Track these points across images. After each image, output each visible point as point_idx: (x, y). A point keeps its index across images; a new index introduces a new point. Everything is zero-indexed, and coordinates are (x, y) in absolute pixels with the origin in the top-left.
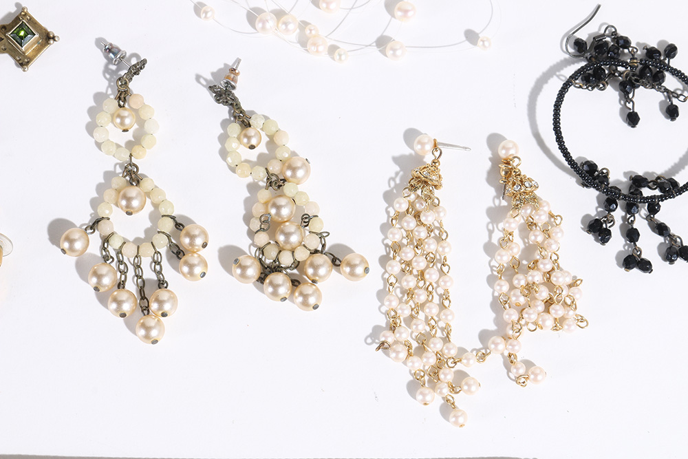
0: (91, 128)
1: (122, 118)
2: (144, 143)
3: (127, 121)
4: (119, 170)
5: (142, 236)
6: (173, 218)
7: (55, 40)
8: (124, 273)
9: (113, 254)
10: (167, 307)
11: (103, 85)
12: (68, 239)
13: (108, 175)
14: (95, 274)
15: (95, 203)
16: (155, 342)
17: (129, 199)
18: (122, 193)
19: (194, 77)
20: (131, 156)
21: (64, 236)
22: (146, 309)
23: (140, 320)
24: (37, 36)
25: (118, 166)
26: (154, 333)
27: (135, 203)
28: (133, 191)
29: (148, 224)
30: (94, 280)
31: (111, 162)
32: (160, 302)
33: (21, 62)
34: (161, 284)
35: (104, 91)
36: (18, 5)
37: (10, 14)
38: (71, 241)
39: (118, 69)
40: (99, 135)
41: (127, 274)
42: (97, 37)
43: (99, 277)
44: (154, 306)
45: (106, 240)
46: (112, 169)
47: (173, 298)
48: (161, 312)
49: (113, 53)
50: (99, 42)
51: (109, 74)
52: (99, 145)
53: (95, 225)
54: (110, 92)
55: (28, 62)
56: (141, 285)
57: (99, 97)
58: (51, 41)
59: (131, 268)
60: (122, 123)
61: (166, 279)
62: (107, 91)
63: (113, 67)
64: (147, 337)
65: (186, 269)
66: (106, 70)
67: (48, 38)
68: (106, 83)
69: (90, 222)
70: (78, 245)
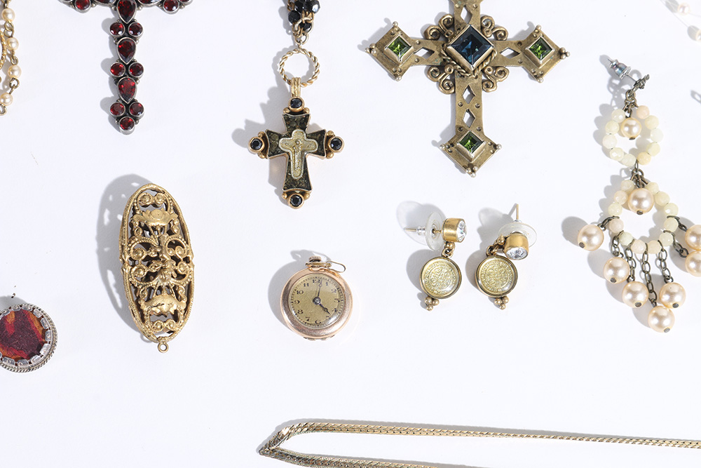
0: (599, 137)
1: (630, 127)
2: (650, 151)
3: (635, 130)
4: (624, 175)
5: (647, 235)
6: (677, 219)
7: (567, 56)
8: (632, 268)
9: (622, 251)
10: (677, 299)
11: (607, 97)
12: (585, 234)
13: (615, 179)
14: (611, 266)
15: (603, 204)
16: (667, 330)
17: (640, 200)
18: (632, 196)
19: (689, 93)
20: (637, 162)
21: (582, 231)
22: (654, 302)
23: (652, 310)
24: (553, 51)
25: (623, 171)
26: (666, 323)
27: (646, 204)
28: (642, 193)
29: (653, 225)
30: (610, 273)
31: (616, 167)
32: (672, 295)
33: (535, 74)
34: (666, 279)
35: (609, 103)
36: (530, 24)
37: (523, 32)
38: (590, 236)
39: (622, 83)
40: (608, 143)
41: (635, 270)
42: (602, 54)
43: (616, 269)
44: (665, 298)
45: (616, 237)
46: (618, 174)
47: (682, 291)
48: (671, 304)
49: (621, 69)
50: (604, 59)
51: (613, 88)
52: (607, 152)
53: (605, 223)
54: (614, 104)
55: (542, 75)
56: (648, 279)
57: (605, 109)
58: (564, 56)
59: (638, 264)
60: (630, 132)
61: (672, 275)
62: (611, 103)
63: (617, 82)
64: (660, 325)
65: (693, 265)
66: (610, 84)
67: (561, 53)
68: (611, 96)
69: (599, 220)
70: (595, 240)
